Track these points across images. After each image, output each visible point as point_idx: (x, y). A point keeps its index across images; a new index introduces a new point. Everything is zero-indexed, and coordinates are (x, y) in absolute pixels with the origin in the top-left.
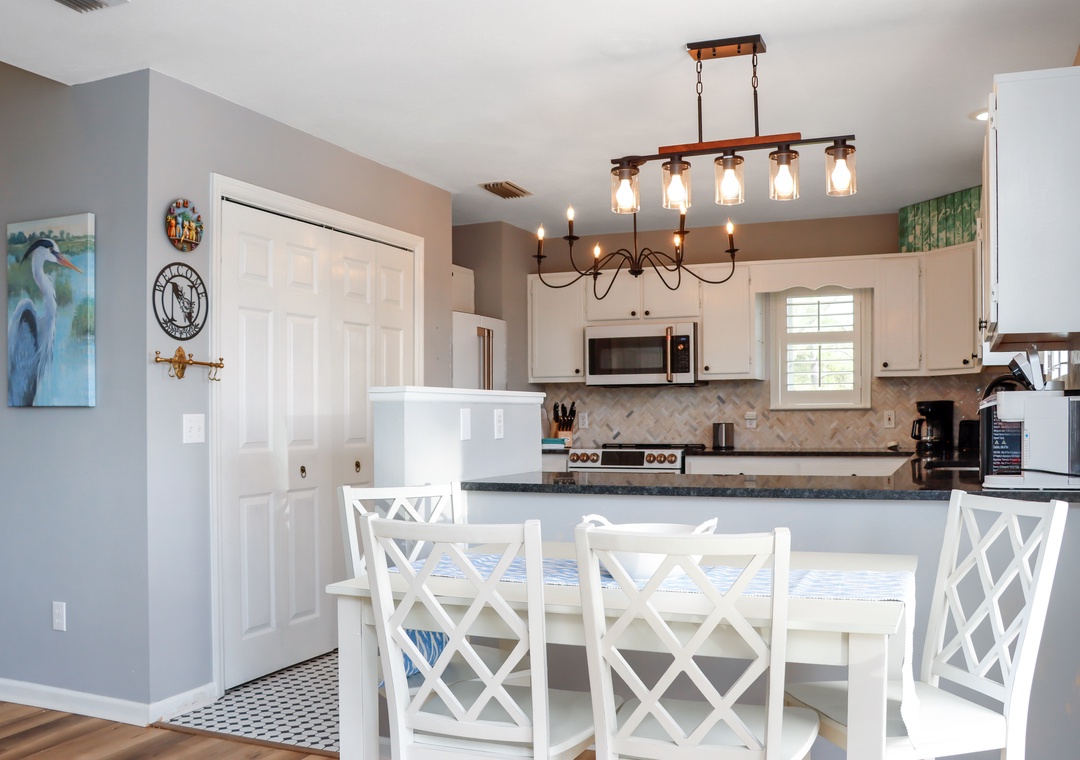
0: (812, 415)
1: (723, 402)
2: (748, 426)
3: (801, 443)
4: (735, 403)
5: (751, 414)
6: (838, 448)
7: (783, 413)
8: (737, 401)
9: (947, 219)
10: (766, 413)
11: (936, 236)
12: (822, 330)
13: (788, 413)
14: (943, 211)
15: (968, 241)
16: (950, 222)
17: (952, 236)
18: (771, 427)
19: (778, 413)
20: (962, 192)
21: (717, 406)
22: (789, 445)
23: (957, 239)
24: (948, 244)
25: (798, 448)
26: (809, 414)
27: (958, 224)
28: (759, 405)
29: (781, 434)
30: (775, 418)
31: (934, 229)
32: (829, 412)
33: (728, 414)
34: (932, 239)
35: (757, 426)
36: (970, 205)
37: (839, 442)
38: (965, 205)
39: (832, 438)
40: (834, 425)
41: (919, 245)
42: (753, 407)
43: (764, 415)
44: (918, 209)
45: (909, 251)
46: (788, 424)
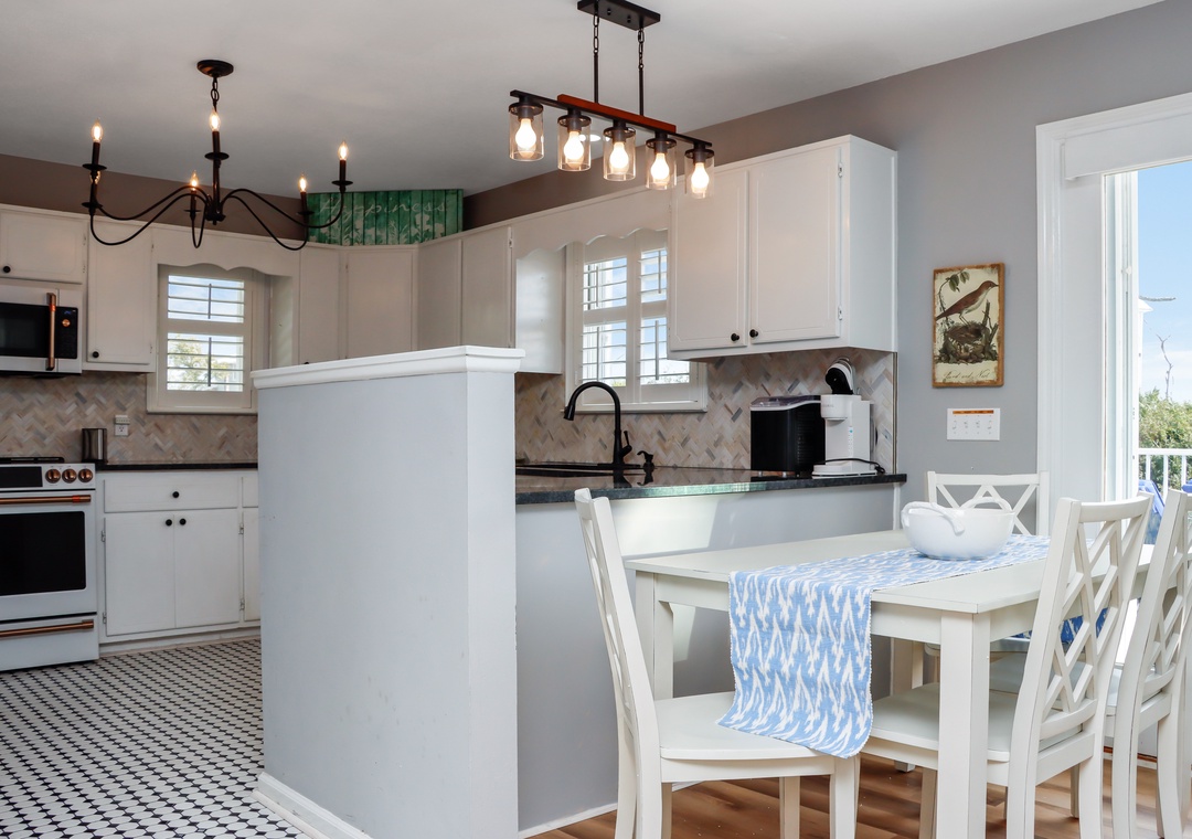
0: (195, 420)
1: (84, 400)
2: (118, 432)
3: (184, 455)
4: (99, 403)
5: (121, 417)
6: (228, 460)
7: (162, 417)
8: (103, 400)
9: (377, 216)
10: (141, 416)
11: (361, 232)
12: (213, 319)
13: (168, 417)
14: (373, 207)
15: (406, 243)
16: (382, 220)
17: (384, 235)
18: (147, 435)
19: (156, 417)
20: (399, 192)
21: (74, 406)
22: (169, 458)
23: (390, 239)
24: (377, 241)
25: (180, 460)
26: (193, 419)
27: (392, 223)
28: (131, 406)
29: (160, 443)
30: (152, 424)
31: (359, 224)
32: (217, 417)
33: (92, 416)
34: (355, 234)
35: (130, 434)
36: (410, 207)
37: (228, 453)
38: (403, 205)
39: (220, 448)
40: (222, 432)
41: (337, 238)
42: (123, 409)
43: (137, 419)
44: (335, 199)
45: (320, 241)
46: (169, 431)
